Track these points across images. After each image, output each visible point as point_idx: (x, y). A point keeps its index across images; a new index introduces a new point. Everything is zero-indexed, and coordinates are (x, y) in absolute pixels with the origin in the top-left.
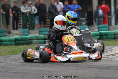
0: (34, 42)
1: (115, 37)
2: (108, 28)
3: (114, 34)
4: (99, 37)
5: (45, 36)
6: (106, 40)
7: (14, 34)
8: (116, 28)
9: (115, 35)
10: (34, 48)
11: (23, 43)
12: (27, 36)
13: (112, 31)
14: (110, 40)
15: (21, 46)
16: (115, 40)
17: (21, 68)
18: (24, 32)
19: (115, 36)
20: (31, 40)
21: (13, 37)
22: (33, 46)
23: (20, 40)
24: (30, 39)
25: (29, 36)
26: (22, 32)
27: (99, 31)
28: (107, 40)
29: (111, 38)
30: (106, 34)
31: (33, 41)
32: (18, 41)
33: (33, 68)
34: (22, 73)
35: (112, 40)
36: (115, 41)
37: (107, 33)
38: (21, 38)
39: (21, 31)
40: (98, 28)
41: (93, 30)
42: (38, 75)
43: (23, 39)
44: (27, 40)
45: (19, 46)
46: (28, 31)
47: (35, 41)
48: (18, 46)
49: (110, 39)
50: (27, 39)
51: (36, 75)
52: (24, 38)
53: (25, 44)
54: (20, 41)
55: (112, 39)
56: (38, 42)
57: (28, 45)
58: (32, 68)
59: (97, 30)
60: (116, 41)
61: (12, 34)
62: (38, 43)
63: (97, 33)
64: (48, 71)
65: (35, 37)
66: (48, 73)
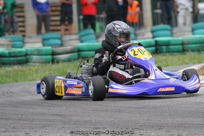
0: (33, 60)
1: (183, 48)
2: (171, 31)
3: (181, 43)
4: (153, 48)
5: (54, 49)
6: (168, 54)
8: (185, 31)
9: (183, 44)
10: (34, 70)
11: (14, 61)
12: (19, 50)
13: (177, 36)
14: (174, 54)
15: (9, 67)
16: (184, 54)
17: (11, 110)
18: (14, 41)
19: (184, 46)
20: (28, 57)
22: (32, 67)
23: (7, 55)
24: (26, 55)
25: (23, 49)
26: (10, 41)
27: (154, 37)
28: (170, 55)
29: (175, 50)
30: (168, 44)
31: (32, 58)
32: (4, 59)
34: (11, 119)
35: (178, 53)
36: (183, 56)
37: (169, 41)
38: (10, 53)
39: (9, 39)
40: (152, 32)
41: (143, 35)
42: (43, 123)
43: (12, 55)
44: (20, 56)
45: (5, 67)
46: (21, 40)
47: (35, 57)
48: (3, 68)
49: (174, 52)
50: (21, 54)
51: (37, 123)
52: (14, 52)
53: (17, 64)
54: (7, 59)
55: (178, 51)
56: (41, 59)
57: (22, 66)
58: (31, 110)
59: (150, 35)
60: (185, 56)
62: (41, 61)
63: (150, 42)
64: (62, 115)
65: (35, 50)
66: (60, 119)
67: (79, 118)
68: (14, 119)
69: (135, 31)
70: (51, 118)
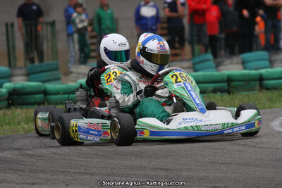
7: (79, 73)
17: (97, 162)
21: (75, 81)
33: (126, 162)
34: (98, 174)
61: (72, 75)
64: (167, 170)
66: (166, 174)
67: (192, 173)
68: (102, 174)
69: (270, 56)
70: (152, 173)
